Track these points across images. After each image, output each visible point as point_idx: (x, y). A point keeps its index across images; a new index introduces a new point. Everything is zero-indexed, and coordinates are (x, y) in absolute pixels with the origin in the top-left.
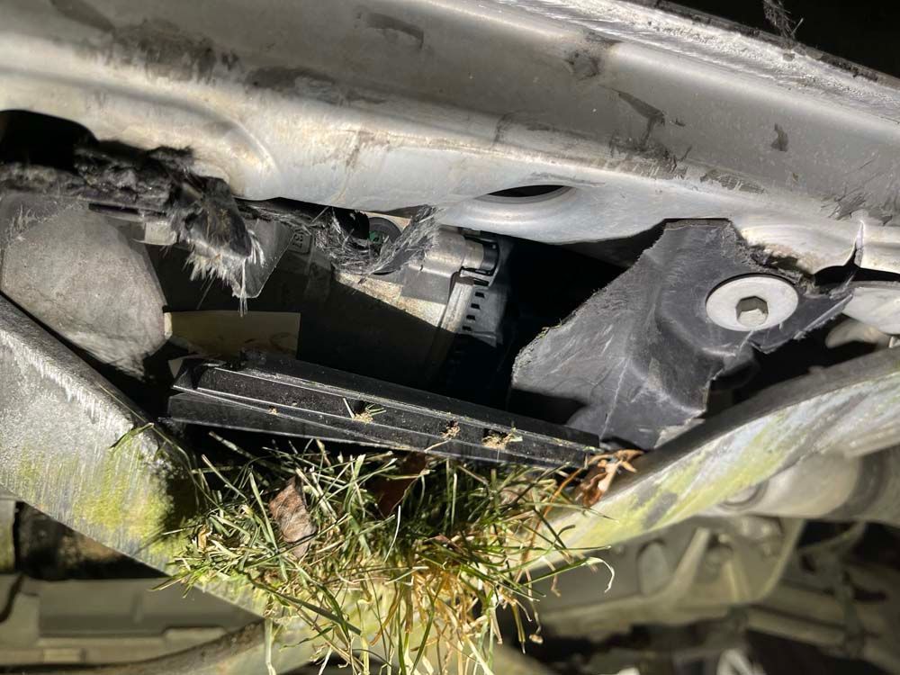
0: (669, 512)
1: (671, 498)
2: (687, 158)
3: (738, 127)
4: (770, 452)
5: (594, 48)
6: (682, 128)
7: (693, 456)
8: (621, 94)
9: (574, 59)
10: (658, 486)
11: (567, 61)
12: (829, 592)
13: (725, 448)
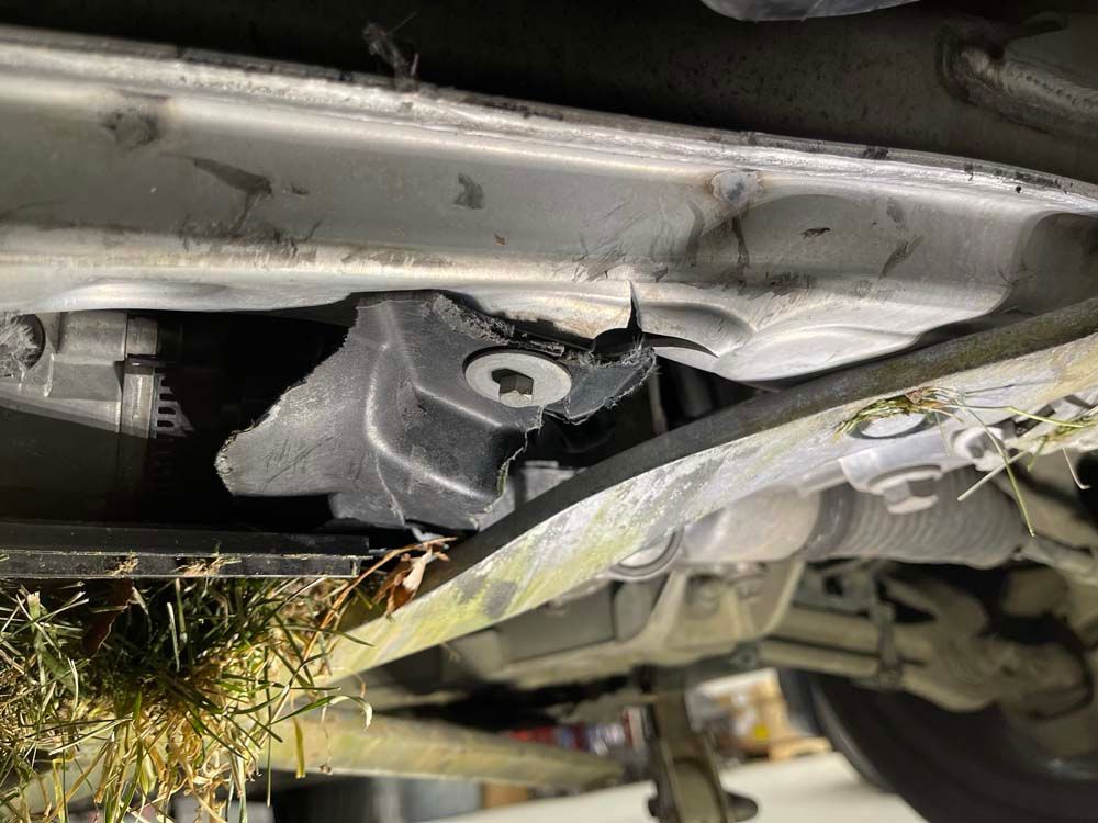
0: (514, 601)
1: (511, 587)
2: (313, 238)
3: (399, 185)
4: (623, 527)
5: (143, 106)
6: (303, 197)
7: (519, 542)
8: (198, 163)
9: (114, 123)
10: (483, 578)
11: (103, 125)
12: (864, 614)
13: (559, 529)
